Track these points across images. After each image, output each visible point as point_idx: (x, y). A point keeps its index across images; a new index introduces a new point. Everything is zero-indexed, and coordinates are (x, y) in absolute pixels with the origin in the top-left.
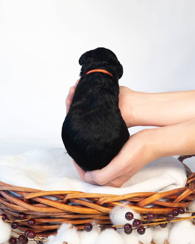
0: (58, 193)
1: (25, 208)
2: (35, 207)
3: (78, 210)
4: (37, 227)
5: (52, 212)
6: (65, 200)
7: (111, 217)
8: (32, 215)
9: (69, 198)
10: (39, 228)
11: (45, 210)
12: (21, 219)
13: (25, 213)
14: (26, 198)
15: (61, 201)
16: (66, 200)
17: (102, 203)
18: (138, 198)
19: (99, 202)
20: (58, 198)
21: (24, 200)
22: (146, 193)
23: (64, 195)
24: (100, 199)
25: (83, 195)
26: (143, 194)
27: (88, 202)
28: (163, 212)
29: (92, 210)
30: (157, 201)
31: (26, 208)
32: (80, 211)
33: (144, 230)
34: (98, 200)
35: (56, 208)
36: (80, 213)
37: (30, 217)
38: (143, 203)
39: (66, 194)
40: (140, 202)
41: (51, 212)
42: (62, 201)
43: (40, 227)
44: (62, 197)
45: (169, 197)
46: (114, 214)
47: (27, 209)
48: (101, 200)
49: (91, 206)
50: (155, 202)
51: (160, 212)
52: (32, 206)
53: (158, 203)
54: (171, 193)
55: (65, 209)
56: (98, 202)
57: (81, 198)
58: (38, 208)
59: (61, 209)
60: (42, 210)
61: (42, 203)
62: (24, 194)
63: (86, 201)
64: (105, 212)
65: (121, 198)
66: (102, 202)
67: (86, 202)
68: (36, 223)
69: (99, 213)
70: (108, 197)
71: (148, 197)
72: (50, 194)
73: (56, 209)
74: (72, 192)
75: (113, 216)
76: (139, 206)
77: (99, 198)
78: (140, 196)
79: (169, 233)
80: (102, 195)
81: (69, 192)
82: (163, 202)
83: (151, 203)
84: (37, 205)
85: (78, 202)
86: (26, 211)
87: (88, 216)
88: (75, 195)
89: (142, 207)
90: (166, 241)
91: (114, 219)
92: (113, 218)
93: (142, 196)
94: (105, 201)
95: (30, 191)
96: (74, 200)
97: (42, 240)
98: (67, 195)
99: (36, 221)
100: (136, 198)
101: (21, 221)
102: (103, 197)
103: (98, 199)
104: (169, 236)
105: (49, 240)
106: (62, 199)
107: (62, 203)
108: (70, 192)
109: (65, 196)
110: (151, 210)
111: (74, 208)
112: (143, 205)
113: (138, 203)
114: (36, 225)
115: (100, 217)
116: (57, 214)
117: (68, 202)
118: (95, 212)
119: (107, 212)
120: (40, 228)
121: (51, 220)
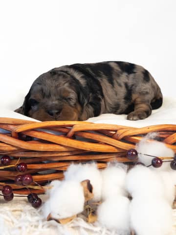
1: (13, 146)
6: (71, 133)
12: (5, 165)
14: (17, 131)
17: (121, 137)
19: (118, 135)
24: (118, 131)
29: (107, 147)
34: (116, 133)
35: (59, 144)
38: (172, 138)
44: (65, 130)
55: (71, 145)
56: (116, 136)
60: (39, 147)
62: (11, 127)
65: (146, 129)
76: (167, 143)
77: (116, 131)
89: (171, 144)
94: (125, 133)
98: (74, 126)
102: (122, 129)
107: (67, 137)
108: (78, 123)
109: (70, 129)
111: (83, 144)
112: (172, 141)
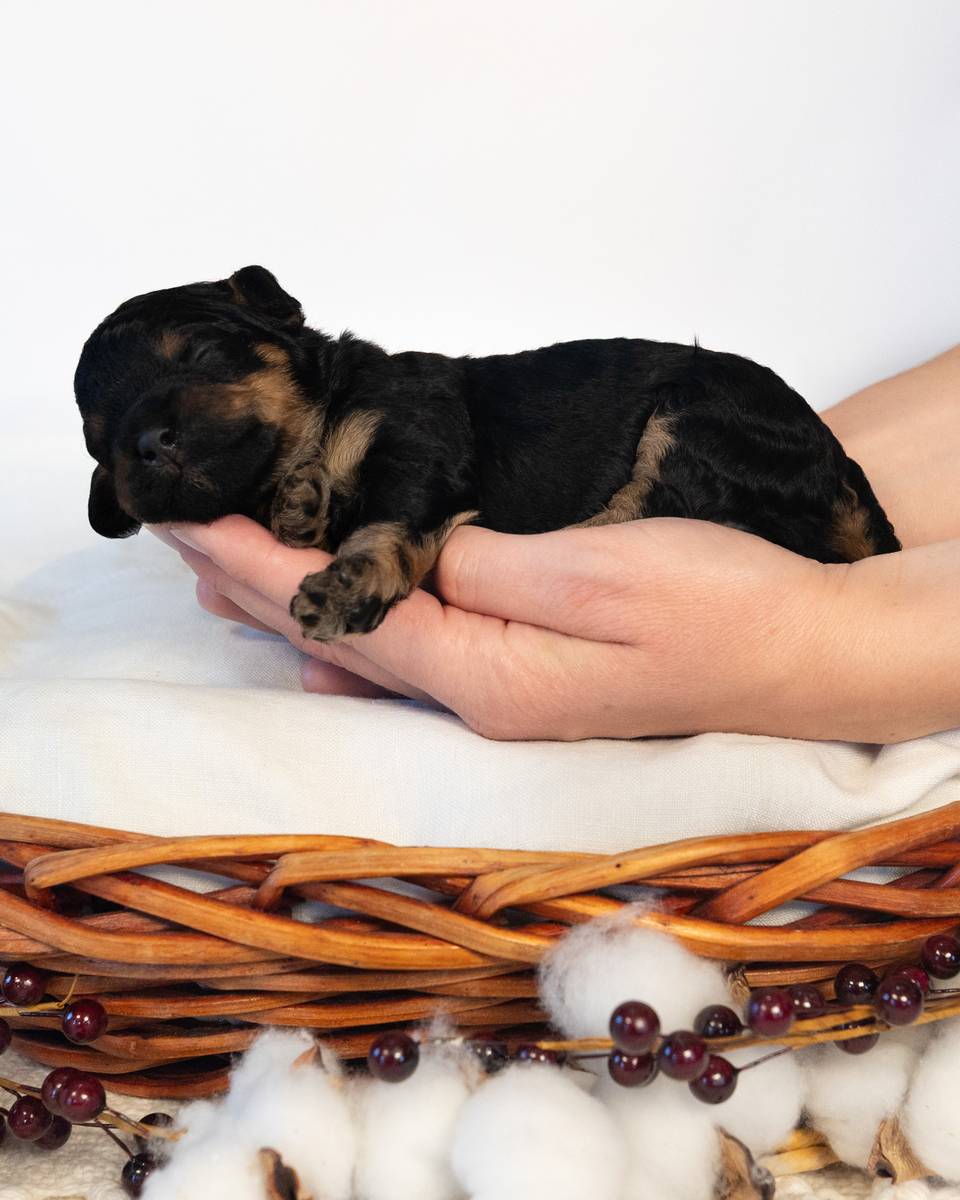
0: (228, 849)
1: (33, 940)
2: (90, 935)
3: (347, 946)
4: (118, 1041)
5: (198, 962)
6: (267, 892)
7: (548, 993)
8: (81, 976)
9: (293, 881)
10: (126, 1050)
11: (151, 951)
12: (21, 1004)
13: (36, 965)
14: (36, 883)
15: (247, 893)
16: (277, 889)
17: (490, 908)
18: (714, 870)
19: (475, 897)
20: (225, 879)
21: (30, 893)
22: (760, 836)
23: (265, 862)
24: (481, 880)
25: (378, 859)
26: (740, 846)
27: (407, 899)
28: (870, 947)
29: (434, 949)
30: (837, 880)
31: (44, 939)
32: (361, 958)
33: (731, 1073)
34: (470, 886)
35: (219, 938)
36: (361, 966)
37: (71, 990)
38: (745, 898)
39: (277, 856)
40: (726, 890)
41: (191, 962)
42: (254, 891)
43: (133, 1044)
44: (252, 872)
45: (914, 856)
46: (566, 973)
47: (47, 945)
48: (486, 885)
49: (429, 925)
50: (821, 887)
51: (854, 951)
52: (78, 925)
53: (840, 895)
54: (922, 833)
55: (269, 943)
57: (364, 877)
58: (112, 939)
59: (248, 943)
60: (139, 952)
61: (131, 906)
62: (26, 853)
63: (394, 895)
64: (511, 956)
65: (604, 872)
66: (491, 896)
67: (392, 901)
68: (110, 1020)
69: (478, 962)
70: (526, 872)
71: (775, 862)
72: (177, 856)
73: (221, 943)
74: (313, 845)
75: (561, 989)
76: (720, 920)
77: (473, 877)
78: (726, 859)
79: (910, 1082)
80: (494, 858)
81: (289, 845)
82: (872, 891)
83: (799, 899)
84: (104, 921)
85: (343, 900)
86: (43, 954)
87: (411, 984)
88: (326, 860)
89: (740, 924)
90: (888, 1131)
91: (568, 1002)
92: (562, 1000)
93: (735, 858)
94: (507, 891)
95: (60, 836)
96: (323, 887)
97: (146, 1132)
98: (284, 860)
99: (108, 1011)
100: (705, 871)
101: (23, 1015)
102: (500, 868)
103: (467, 881)
104: (906, 1098)
105: (185, 1131)
106: (256, 885)
107: (256, 906)
108: (301, 844)
109: (272, 865)
110: (797, 938)
111: (322, 940)
112: (744, 911)
113: (717, 902)
114: (114, 1033)
115: (485, 984)
116: (230, 974)
117: (287, 902)
118: (454, 960)
119: (524, 959)
120: (137, 1047)
121: (193, 1004)
